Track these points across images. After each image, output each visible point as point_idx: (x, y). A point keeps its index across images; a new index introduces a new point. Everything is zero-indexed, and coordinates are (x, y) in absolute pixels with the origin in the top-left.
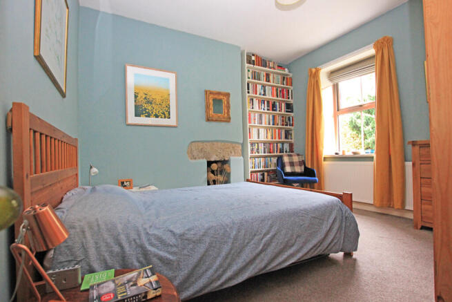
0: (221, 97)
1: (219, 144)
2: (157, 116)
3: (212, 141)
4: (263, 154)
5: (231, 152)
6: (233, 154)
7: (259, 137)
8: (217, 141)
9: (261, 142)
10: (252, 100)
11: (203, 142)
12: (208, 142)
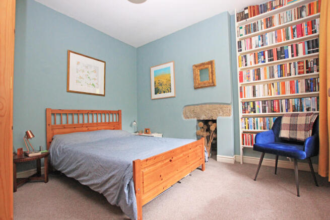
0: (206, 66)
1: (208, 106)
2: (164, 92)
3: (202, 104)
4: (261, 113)
5: (219, 113)
6: (221, 113)
7: (254, 95)
8: (205, 104)
9: (258, 100)
10: (245, 56)
11: (194, 105)
12: (197, 105)
